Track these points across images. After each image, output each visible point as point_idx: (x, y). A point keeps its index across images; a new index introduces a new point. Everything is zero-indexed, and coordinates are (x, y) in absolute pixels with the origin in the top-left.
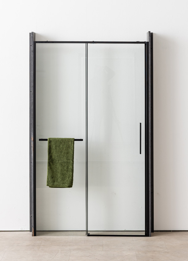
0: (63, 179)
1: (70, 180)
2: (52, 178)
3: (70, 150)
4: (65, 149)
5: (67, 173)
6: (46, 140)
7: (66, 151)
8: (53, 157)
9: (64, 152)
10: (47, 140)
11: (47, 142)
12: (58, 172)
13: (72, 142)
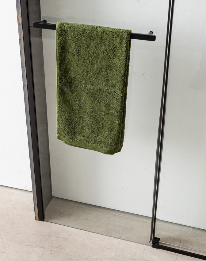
0: (96, 131)
1: (114, 138)
2: (70, 124)
3: (116, 61)
4: (102, 55)
5: (107, 118)
6: (53, 27)
7: (105, 63)
8: (73, 73)
9: (99, 63)
10: (55, 29)
11: (54, 33)
12: (85, 112)
13: (124, 41)
